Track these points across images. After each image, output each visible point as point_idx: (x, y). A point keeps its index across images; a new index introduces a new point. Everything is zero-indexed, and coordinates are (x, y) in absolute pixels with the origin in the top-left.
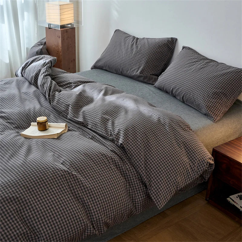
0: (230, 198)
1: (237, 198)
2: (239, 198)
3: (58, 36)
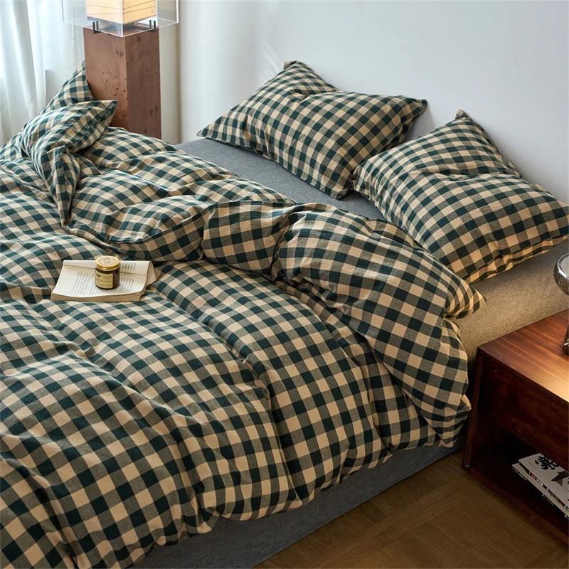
0: (521, 464)
1: (537, 463)
2: (540, 464)
3: (117, 53)
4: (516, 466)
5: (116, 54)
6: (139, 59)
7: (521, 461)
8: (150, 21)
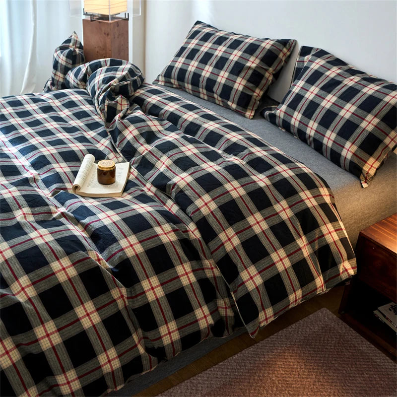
0: (379, 311)
1: (390, 310)
2: (393, 310)
3: (105, 33)
4: (376, 312)
5: (104, 35)
6: (118, 37)
7: (380, 308)
8: (125, 14)
